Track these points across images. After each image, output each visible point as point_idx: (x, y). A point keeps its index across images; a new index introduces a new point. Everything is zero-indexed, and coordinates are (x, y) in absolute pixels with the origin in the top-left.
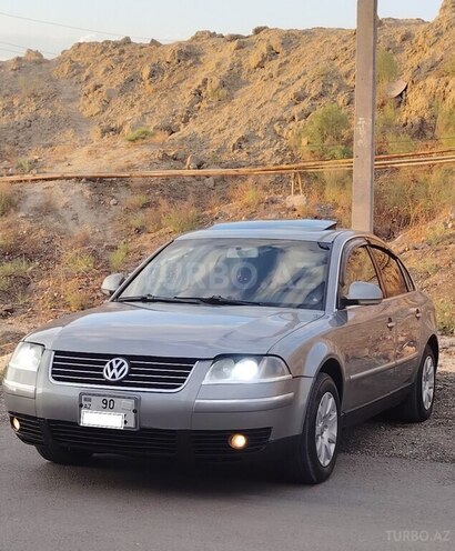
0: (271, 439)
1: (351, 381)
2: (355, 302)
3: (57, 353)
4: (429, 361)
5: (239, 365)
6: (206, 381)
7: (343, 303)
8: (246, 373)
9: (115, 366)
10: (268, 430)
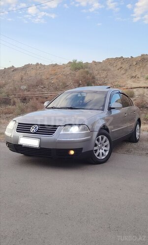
0: (83, 151)
1: (112, 132)
2: (114, 108)
3: (19, 123)
4: (138, 126)
5: (72, 128)
6: (62, 132)
7: (110, 109)
8: (75, 130)
9: (34, 128)
10: (81, 149)
